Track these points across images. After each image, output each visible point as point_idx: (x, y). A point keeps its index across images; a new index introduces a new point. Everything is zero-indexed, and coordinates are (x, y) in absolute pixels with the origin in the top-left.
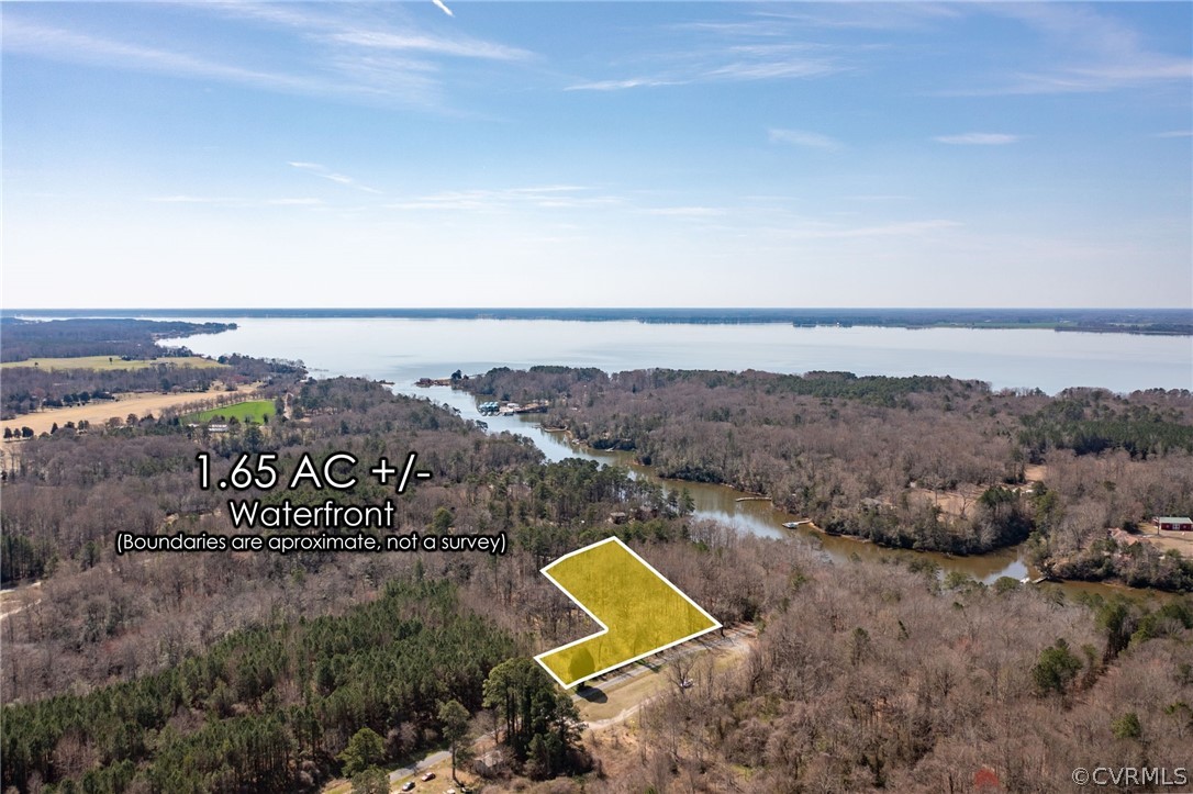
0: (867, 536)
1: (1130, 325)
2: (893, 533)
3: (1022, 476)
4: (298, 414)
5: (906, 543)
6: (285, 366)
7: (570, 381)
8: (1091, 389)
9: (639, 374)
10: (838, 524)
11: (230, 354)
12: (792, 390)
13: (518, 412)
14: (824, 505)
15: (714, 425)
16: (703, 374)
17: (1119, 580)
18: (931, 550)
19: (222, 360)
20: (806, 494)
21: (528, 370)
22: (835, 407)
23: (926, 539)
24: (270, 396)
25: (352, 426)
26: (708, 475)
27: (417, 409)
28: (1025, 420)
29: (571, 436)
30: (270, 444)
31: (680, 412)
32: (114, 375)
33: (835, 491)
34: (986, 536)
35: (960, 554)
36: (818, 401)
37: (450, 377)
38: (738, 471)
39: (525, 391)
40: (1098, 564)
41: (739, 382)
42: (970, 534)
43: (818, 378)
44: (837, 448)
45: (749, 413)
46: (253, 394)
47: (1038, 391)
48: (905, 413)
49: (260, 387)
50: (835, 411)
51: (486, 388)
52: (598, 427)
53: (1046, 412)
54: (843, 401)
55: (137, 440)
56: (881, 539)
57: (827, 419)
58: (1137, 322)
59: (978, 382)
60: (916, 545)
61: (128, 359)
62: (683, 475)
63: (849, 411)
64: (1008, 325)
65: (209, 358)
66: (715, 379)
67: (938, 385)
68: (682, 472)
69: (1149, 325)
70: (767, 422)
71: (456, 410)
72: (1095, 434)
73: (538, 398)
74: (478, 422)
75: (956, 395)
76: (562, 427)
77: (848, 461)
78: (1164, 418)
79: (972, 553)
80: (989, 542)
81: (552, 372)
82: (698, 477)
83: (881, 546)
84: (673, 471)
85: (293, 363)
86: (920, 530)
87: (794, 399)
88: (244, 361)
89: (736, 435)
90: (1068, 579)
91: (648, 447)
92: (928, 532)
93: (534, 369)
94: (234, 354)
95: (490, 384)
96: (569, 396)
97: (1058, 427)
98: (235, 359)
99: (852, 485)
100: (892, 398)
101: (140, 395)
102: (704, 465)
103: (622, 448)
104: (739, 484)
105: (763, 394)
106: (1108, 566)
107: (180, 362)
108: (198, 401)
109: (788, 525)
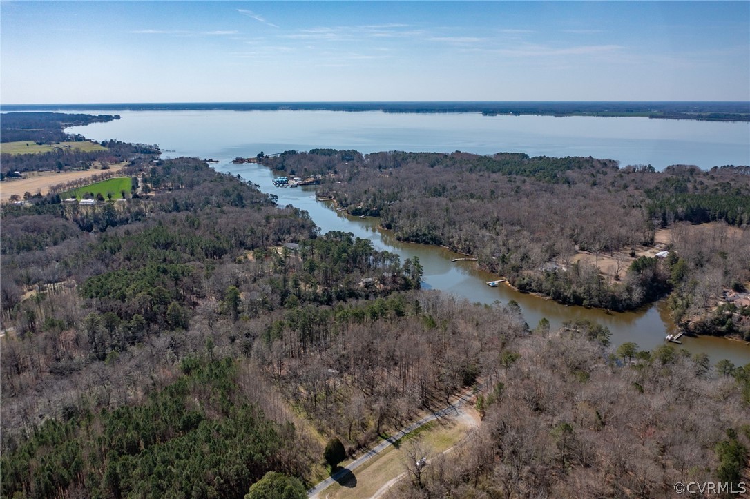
0: (548, 295)
1: (696, 114)
2: (568, 293)
3: (652, 239)
4: (146, 190)
5: (577, 301)
6: (146, 149)
7: (336, 162)
8: (685, 166)
9: (383, 155)
10: (527, 284)
11: (109, 140)
12: (487, 169)
13: (301, 185)
14: (517, 269)
15: (435, 200)
16: (427, 155)
17: (738, 335)
18: (596, 306)
19: (104, 144)
20: (504, 260)
21: (308, 151)
22: (518, 184)
23: (592, 298)
24: (130, 173)
25: (181, 202)
26: (431, 239)
27: (229, 186)
28: (648, 193)
29: (336, 204)
30: (121, 217)
31: (411, 188)
32: (24, 158)
33: (525, 258)
34: (637, 296)
35: (616, 309)
36: (506, 178)
37: (256, 156)
38: (453, 237)
39: (306, 169)
40: (722, 323)
41: (451, 162)
42: (625, 296)
43: (503, 158)
44: (523, 220)
45: (459, 188)
46: (119, 172)
47: (650, 167)
48: (565, 187)
49: (126, 166)
50: (518, 187)
51: (280, 166)
52: (354, 199)
53: (661, 186)
54: (522, 178)
55: (19, 219)
56: (559, 297)
57: (512, 193)
58: (700, 112)
59: (610, 161)
60: (585, 302)
61: (40, 144)
62: (414, 239)
63: (527, 187)
64: (619, 113)
65: (96, 142)
66: (435, 160)
67: (584, 164)
68: (413, 237)
69: (708, 114)
70: (472, 196)
71: (257, 186)
72: (699, 205)
73: (315, 174)
74: (271, 195)
75: (598, 172)
76: (330, 197)
77: (533, 233)
78: (743, 192)
79: (625, 309)
80: (638, 301)
81: (325, 155)
82: (424, 241)
83: (559, 303)
84: (406, 236)
85: (151, 146)
86: (588, 291)
87: (489, 177)
88: (117, 146)
89: (452, 210)
90: (700, 334)
91: (389, 217)
92: (594, 293)
93: (313, 152)
94: (112, 140)
95: (282, 163)
96: (336, 172)
97: (673, 200)
98: (112, 144)
99: (536, 252)
100: (555, 176)
101: (40, 173)
102: (429, 231)
103: (371, 215)
104: (454, 247)
105: (467, 173)
106: (729, 324)
107: (74, 145)
108: (78, 179)
109: (491, 283)
